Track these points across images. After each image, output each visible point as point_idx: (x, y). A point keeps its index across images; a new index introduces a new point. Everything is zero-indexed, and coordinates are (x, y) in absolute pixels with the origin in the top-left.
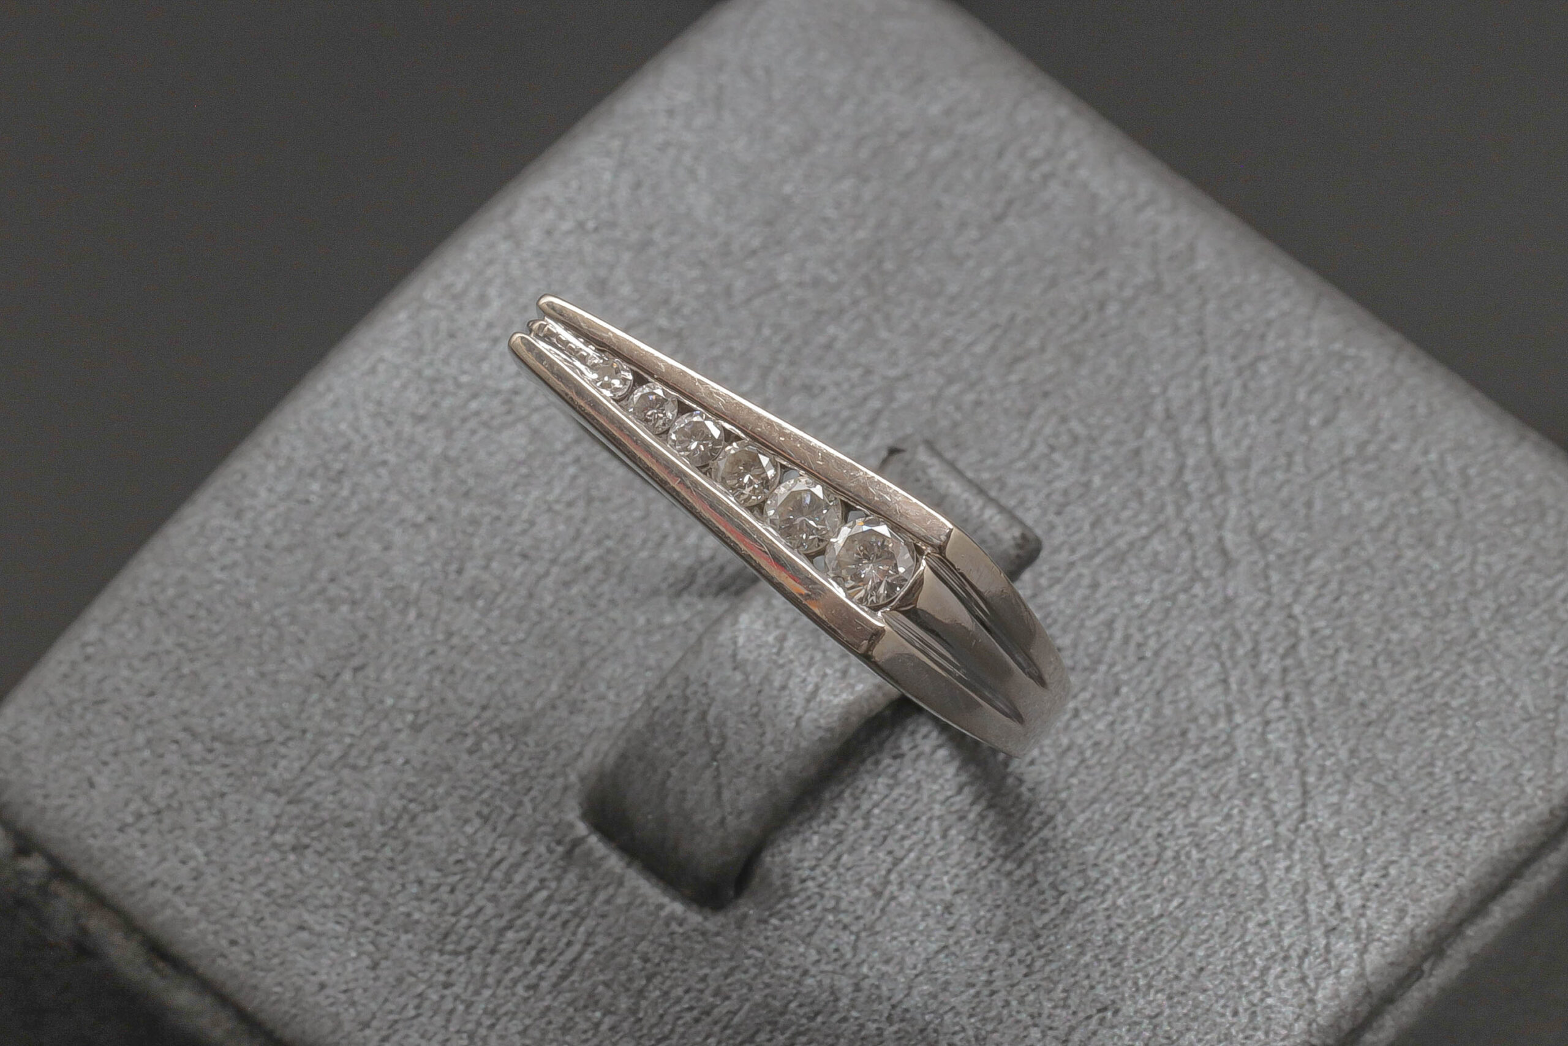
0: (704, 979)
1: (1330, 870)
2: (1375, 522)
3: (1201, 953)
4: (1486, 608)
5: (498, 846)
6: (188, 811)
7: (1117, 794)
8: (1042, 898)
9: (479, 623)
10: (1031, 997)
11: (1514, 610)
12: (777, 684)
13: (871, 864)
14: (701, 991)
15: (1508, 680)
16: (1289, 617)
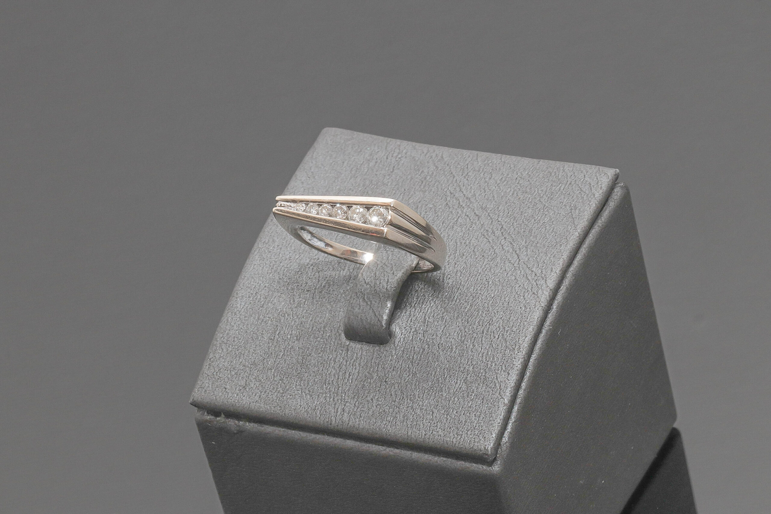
0: (391, 360)
1: (530, 268)
2: (511, 194)
3: (507, 299)
4: (545, 199)
5: (329, 355)
6: (251, 383)
7: (472, 276)
8: (464, 305)
9: (304, 310)
10: (471, 327)
11: (552, 197)
12: (378, 283)
13: (420, 317)
14: (392, 363)
15: (557, 211)
16: (498, 222)
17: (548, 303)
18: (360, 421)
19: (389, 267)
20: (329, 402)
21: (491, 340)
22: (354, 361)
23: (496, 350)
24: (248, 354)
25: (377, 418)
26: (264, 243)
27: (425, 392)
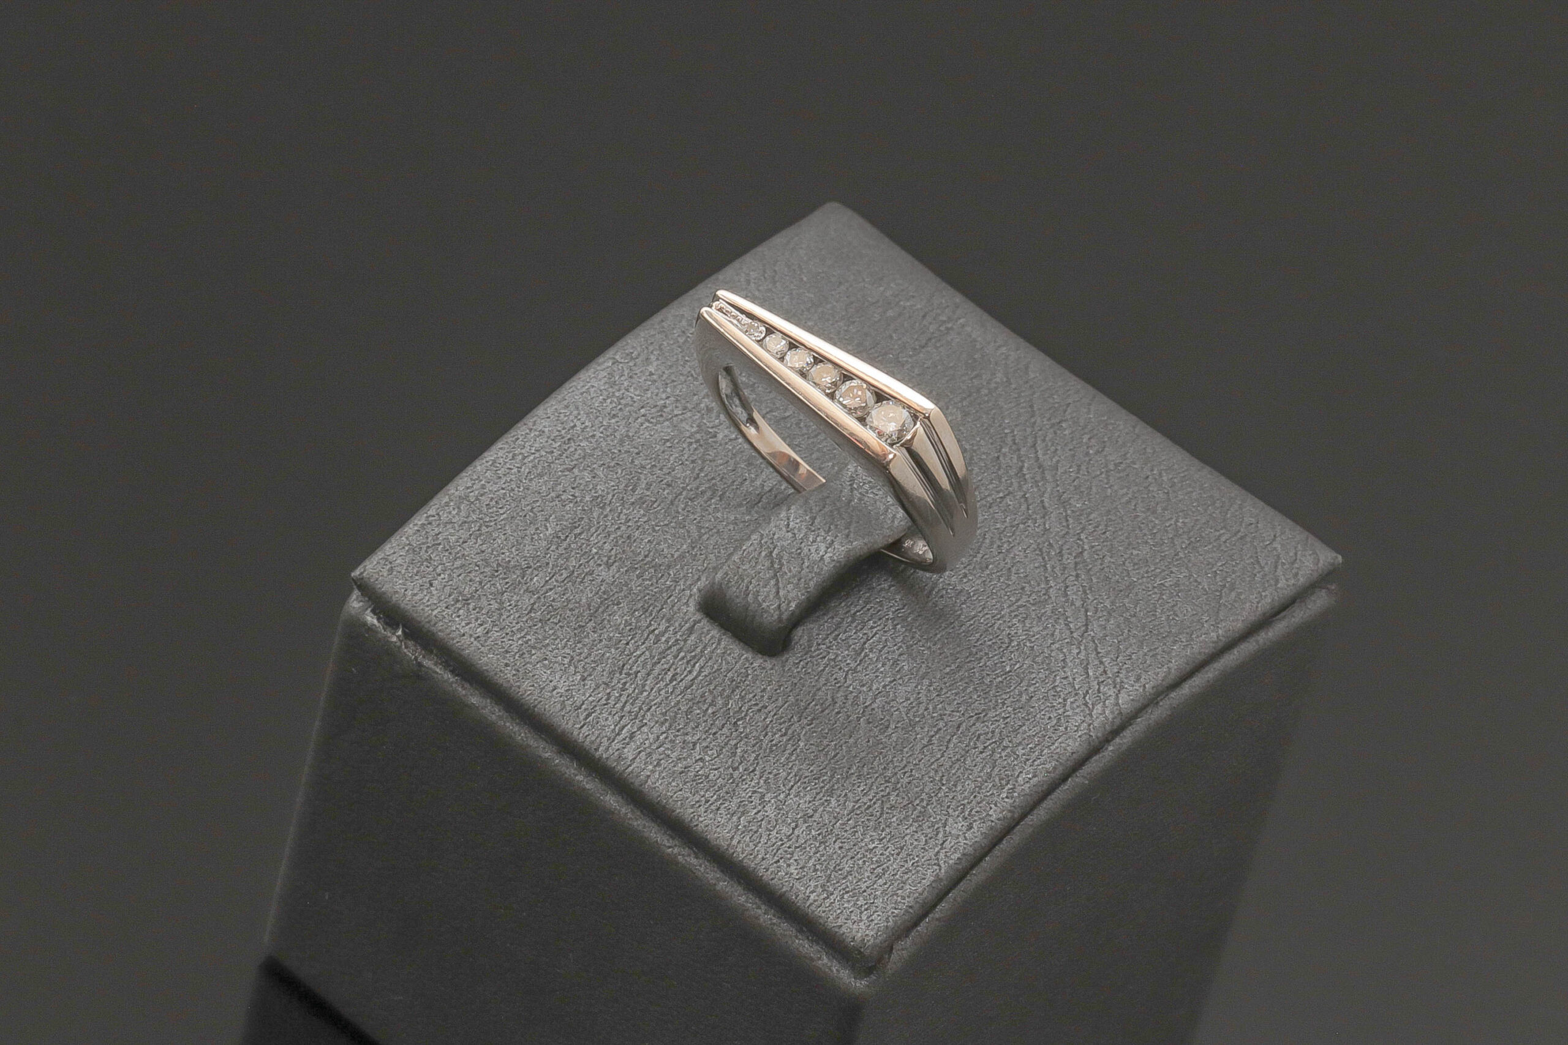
0: (764, 690)
1: (1101, 655)
2: (1124, 500)
4: (1183, 542)
6: (483, 598)
7: (987, 614)
8: (947, 660)
9: (644, 515)
10: (940, 706)
11: (1198, 544)
12: (811, 539)
13: (856, 639)
14: (763, 696)
15: (1195, 576)
16: (1078, 539)
17: (1103, 736)
18: (653, 772)
19: (844, 519)
20: (614, 708)
21: (967, 748)
22: (694, 657)
23: (970, 772)
24: (505, 543)
25: (688, 782)
26: (628, 355)
27: (799, 780)
